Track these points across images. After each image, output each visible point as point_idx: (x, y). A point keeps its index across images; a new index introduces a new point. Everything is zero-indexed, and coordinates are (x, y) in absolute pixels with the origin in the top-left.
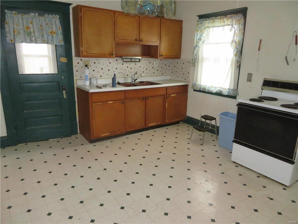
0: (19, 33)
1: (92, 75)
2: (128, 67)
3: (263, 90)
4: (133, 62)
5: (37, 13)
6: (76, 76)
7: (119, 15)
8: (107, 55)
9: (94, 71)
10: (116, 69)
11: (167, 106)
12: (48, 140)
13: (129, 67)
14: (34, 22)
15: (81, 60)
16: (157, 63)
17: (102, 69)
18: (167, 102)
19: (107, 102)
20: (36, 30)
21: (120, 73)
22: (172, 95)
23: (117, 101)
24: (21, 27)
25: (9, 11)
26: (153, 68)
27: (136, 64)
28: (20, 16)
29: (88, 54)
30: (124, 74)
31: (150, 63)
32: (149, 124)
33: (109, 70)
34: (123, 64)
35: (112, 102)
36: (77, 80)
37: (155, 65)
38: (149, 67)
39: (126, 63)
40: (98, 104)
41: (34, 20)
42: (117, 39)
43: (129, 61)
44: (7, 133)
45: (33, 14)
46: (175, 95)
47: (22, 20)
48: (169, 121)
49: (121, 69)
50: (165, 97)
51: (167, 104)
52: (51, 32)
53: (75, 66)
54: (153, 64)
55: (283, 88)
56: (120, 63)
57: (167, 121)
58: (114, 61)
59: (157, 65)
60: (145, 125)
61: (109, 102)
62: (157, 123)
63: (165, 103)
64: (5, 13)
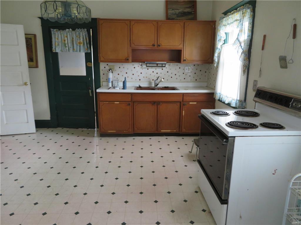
0: (58, 45)
1: (117, 78)
2: (153, 72)
3: (256, 103)
4: (160, 67)
5: (70, 29)
6: (103, 78)
7: (135, 23)
8: (123, 60)
9: (118, 74)
10: (141, 73)
11: (183, 114)
12: (78, 128)
13: (155, 72)
14: (68, 36)
15: (107, 65)
16: (189, 68)
17: (126, 73)
18: (184, 110)
19: (113, 102)
20: (69, 42)
21: (145, 77)
22: (190, 103)
23: (124, 102)
24: (60, 40)
25: (53, 30)
26: (183, 73)
27: (162, 69)
28: (59, 32)
29: (105, 59)
30: (149, 79)
31: (180, 68)
32: (162, 130)
33: (133, 74)
34: (148, 69)
35: (118, 103)
36: (103, 82)
37: (186, 71)
38: (178, 72)
39: (152, 68)
40: (105, 102)
41: (68, 34)
42: (133, 46)
43: (155, 66)
44: (51, 118)
45: (68, 30)
46: (196, 103)
47: (61, 35)
48: (187, 131)
49: (146, 73)
50: (182, 104)
51: (184, 112)
52: (79, 43)
53: (102, 70)
54: (183, 69)
55: (270, 101)
56: (145, 68)
57: (184, 130)
58: (138, 66)
59: (189, 70)
60: (157, 130)
61: (115, 103)
62: (172, 131)
63: (181, 111)
64: (51, 31)
